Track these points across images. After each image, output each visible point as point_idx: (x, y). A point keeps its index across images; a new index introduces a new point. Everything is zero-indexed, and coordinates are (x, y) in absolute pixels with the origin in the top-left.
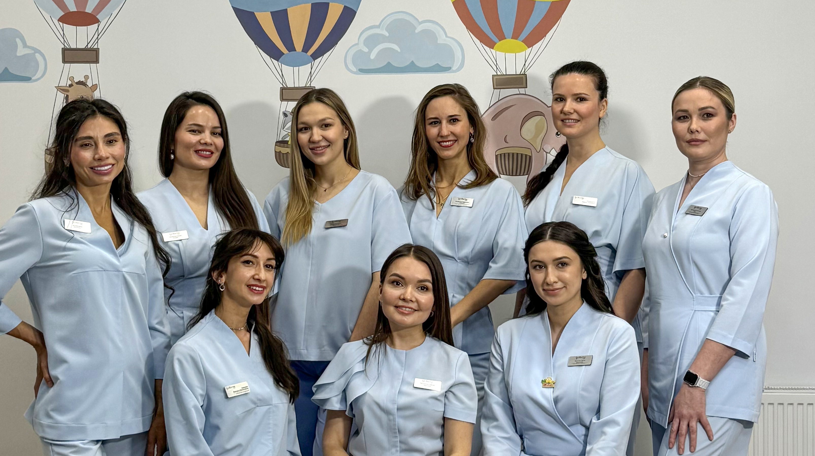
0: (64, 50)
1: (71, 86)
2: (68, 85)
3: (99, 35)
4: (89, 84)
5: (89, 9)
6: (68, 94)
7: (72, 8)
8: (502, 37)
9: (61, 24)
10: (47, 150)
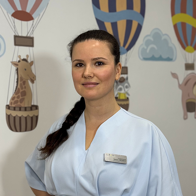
2: (18, 61)
3: (33, 28)
4: (29, 61)
5: (28, 10)
7: (19, 8)
8: (187, 45)
9: (13, 18)
10: (7, 105)
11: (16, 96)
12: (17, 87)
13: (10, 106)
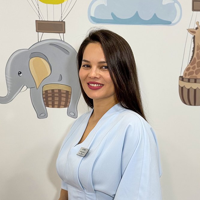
0: (193, 1)
1: (197, 28)
2: (195, 28)
6: (195, 34)
10: (180, 77)
11: (191, 67)
12: (193, 57)
13: (184, 77)
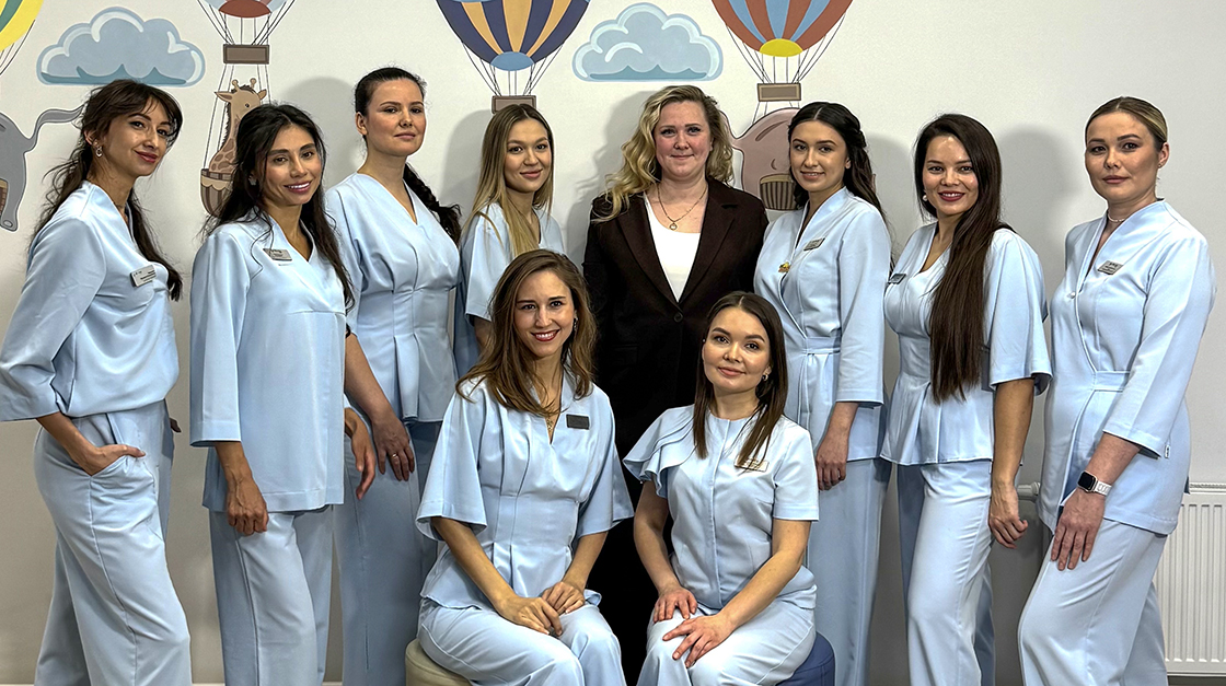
0: (226, 47)
1: (233, 91)
2: (230, 91)
3: (269, 28)
4: (257, 89)
6: (229, 101)
8: (770, 36)
9: (223, 14)
10: (204, 170)
11: (225, 154)
12: (227, 137)
13: (210, 170)
